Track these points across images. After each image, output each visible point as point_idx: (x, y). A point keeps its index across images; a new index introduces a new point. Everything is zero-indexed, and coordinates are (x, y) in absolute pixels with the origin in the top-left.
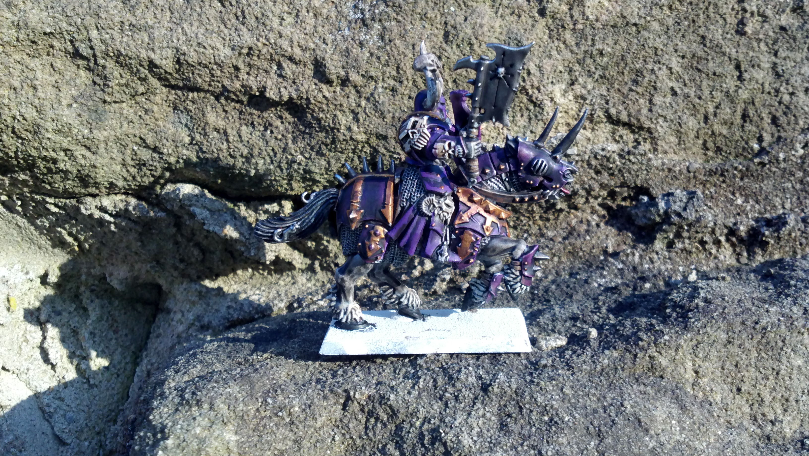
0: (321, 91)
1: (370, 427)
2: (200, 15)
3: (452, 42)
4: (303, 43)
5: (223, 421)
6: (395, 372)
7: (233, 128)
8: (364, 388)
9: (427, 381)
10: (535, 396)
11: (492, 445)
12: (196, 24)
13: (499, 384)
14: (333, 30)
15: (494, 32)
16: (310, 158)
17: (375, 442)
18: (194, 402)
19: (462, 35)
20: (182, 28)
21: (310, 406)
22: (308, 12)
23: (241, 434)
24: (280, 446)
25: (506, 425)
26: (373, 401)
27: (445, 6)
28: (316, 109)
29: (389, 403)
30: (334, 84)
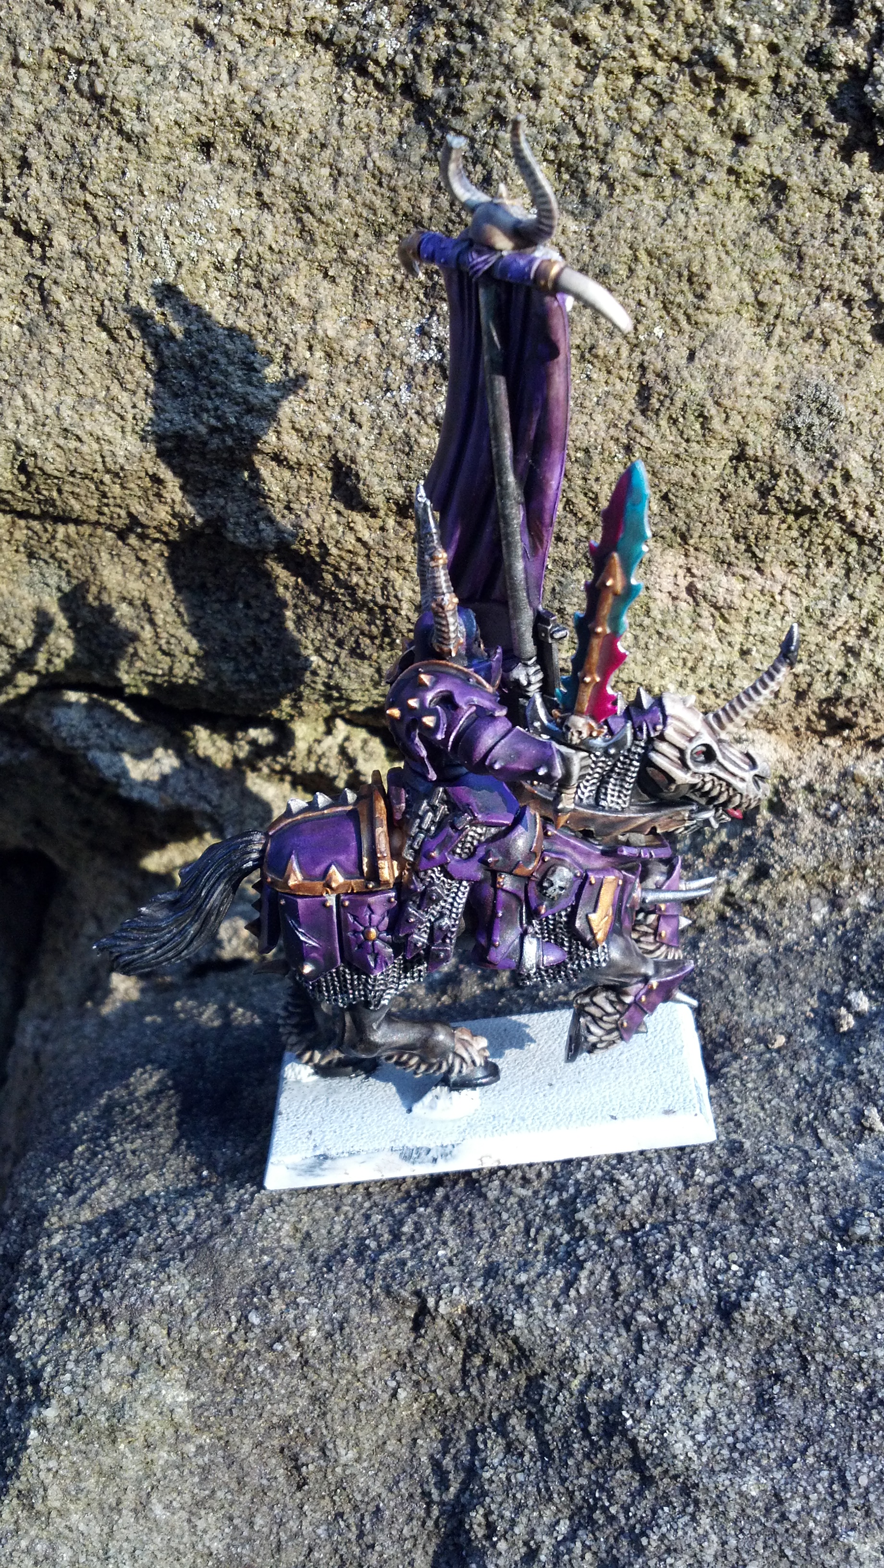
0: (351, 529)
1: (474, 1373)
2: (61, 364)
3: (657, 412)
4: (303, 423)
5: (159, 1363)
6: (527, 1231)
7: (161, 597)
8: (456, 1291)
9: (597, 1276)
10: (838, 1336)
11: (736, 1455)
12: (54, 384)
13: (757, 1304)
14: (373, 390)
15: (762, 385)
16: (336, 662)
17: (484, 1405)
18: (97, 1314)
19: (681, 396)
20: (24, 397)
21: (342, 1329)
22: (310, 348)
23: (198, 1388)
24: (284, 1409)
25: (771, 1401)
26: (477, 1321)
27: (641, 328)
28: (344, 565)
29: (511, 1333)
30: (382, 513)
